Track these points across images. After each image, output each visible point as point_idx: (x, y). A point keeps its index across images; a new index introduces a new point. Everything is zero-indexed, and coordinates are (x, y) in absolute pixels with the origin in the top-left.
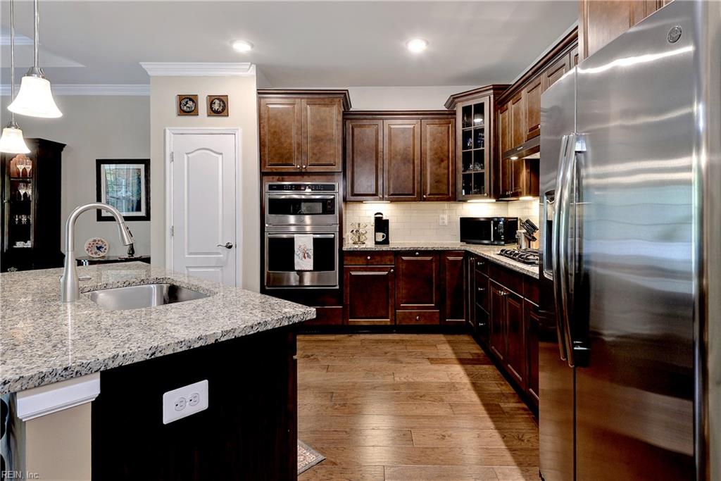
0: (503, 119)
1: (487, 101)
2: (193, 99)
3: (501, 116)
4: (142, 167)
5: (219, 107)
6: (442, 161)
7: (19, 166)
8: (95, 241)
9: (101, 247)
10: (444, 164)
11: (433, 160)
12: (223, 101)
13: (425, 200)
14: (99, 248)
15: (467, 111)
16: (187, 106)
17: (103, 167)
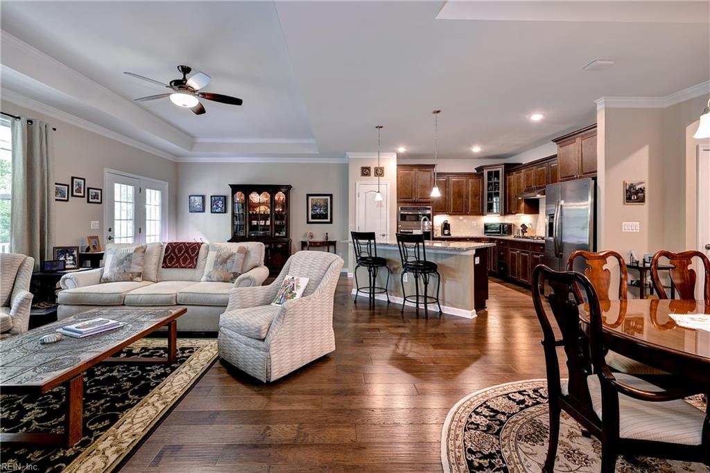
0: (509, 179)
1: (501, 170)
2: (368, 169)
3: (508, 177)
4: (329, 198)
5: (379, 172)
6: (476, 196)
7: (281, 198)
8: (310, 233)
10: (477, 198)
11: (472, 196)
12: (382, 169)
13: (468, 215)
14: (312, 236)
15: (490, 174)
16: (365, 172)
17: (310, 198)
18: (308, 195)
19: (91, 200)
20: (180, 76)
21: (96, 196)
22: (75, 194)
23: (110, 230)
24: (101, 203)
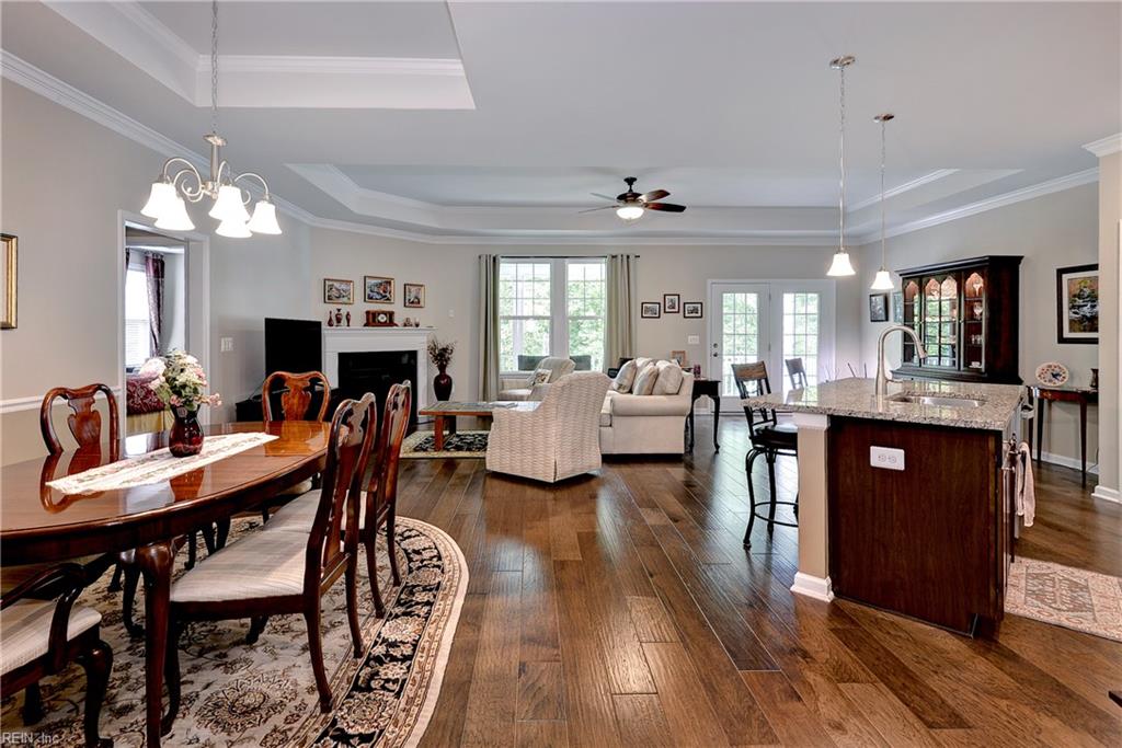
7: (975, 286)
8: (1050, 366)
9: (1058, 375)
14: (1055, 376)
17: (1065, 277)
18: (1061, 272)
19: (687, 315)
20: (625, 189)
21: (695, 310)
22: (667, 310)
23: (715, 345)
24: (701, 317)
